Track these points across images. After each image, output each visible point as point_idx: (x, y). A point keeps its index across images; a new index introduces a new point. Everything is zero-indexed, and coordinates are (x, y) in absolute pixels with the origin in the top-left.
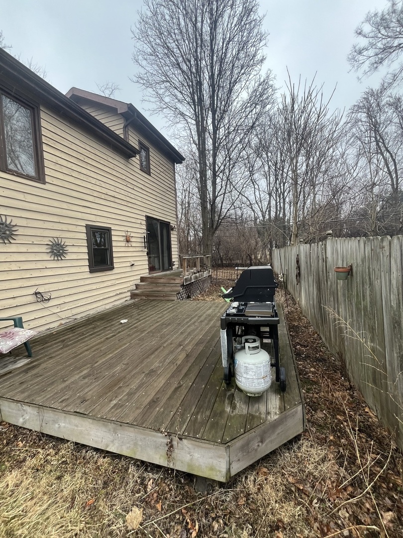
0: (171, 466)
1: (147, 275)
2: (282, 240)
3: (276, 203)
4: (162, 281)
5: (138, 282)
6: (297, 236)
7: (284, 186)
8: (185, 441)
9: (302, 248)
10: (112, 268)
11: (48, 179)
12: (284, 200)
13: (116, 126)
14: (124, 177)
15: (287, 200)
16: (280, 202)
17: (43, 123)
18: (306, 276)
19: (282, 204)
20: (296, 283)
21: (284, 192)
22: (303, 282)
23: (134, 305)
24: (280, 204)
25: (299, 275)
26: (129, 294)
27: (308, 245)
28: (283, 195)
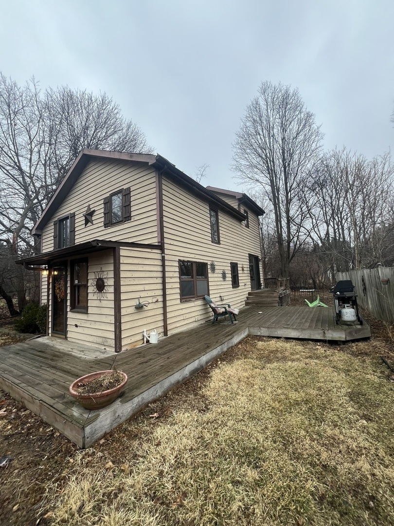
0: (325, 339)
1: (250, 291)
2: (344, 264)
3: (335, 230)
4: (263, 295)
5: (247, 296)
6: (360, 262)
7: (341, 215)
8: (329, 331)
9: (365, 271)
10: (239, 286)
11: (221, 242)
12: (343, 227)
13: (234, 205)
14: (240, 233)
15: (346, 226)
16: (338, 228)
17: (219, 217)
18: (370, 289)
19: (340, 231)
20: (363, 295)
21: (342, 220)
22: (368, 294)
23: (248, 309)
24: (339, 231)
25: (365, 289)
26: (244, 303)
27: (369, 270)
28: (341, 222)
